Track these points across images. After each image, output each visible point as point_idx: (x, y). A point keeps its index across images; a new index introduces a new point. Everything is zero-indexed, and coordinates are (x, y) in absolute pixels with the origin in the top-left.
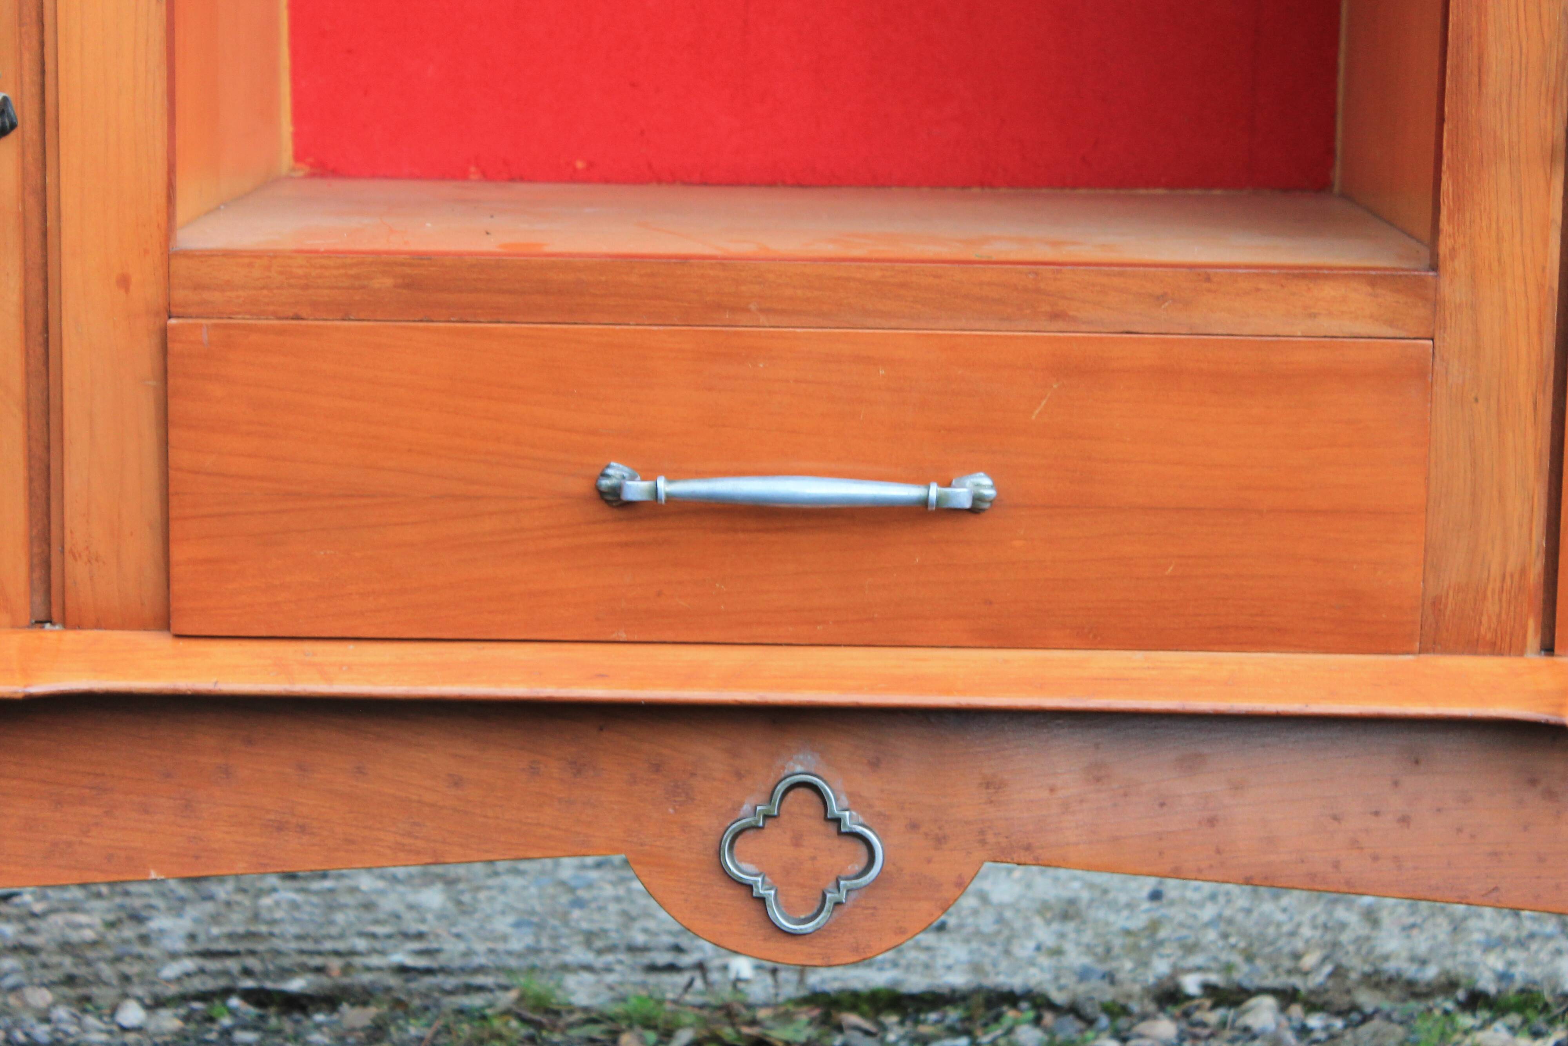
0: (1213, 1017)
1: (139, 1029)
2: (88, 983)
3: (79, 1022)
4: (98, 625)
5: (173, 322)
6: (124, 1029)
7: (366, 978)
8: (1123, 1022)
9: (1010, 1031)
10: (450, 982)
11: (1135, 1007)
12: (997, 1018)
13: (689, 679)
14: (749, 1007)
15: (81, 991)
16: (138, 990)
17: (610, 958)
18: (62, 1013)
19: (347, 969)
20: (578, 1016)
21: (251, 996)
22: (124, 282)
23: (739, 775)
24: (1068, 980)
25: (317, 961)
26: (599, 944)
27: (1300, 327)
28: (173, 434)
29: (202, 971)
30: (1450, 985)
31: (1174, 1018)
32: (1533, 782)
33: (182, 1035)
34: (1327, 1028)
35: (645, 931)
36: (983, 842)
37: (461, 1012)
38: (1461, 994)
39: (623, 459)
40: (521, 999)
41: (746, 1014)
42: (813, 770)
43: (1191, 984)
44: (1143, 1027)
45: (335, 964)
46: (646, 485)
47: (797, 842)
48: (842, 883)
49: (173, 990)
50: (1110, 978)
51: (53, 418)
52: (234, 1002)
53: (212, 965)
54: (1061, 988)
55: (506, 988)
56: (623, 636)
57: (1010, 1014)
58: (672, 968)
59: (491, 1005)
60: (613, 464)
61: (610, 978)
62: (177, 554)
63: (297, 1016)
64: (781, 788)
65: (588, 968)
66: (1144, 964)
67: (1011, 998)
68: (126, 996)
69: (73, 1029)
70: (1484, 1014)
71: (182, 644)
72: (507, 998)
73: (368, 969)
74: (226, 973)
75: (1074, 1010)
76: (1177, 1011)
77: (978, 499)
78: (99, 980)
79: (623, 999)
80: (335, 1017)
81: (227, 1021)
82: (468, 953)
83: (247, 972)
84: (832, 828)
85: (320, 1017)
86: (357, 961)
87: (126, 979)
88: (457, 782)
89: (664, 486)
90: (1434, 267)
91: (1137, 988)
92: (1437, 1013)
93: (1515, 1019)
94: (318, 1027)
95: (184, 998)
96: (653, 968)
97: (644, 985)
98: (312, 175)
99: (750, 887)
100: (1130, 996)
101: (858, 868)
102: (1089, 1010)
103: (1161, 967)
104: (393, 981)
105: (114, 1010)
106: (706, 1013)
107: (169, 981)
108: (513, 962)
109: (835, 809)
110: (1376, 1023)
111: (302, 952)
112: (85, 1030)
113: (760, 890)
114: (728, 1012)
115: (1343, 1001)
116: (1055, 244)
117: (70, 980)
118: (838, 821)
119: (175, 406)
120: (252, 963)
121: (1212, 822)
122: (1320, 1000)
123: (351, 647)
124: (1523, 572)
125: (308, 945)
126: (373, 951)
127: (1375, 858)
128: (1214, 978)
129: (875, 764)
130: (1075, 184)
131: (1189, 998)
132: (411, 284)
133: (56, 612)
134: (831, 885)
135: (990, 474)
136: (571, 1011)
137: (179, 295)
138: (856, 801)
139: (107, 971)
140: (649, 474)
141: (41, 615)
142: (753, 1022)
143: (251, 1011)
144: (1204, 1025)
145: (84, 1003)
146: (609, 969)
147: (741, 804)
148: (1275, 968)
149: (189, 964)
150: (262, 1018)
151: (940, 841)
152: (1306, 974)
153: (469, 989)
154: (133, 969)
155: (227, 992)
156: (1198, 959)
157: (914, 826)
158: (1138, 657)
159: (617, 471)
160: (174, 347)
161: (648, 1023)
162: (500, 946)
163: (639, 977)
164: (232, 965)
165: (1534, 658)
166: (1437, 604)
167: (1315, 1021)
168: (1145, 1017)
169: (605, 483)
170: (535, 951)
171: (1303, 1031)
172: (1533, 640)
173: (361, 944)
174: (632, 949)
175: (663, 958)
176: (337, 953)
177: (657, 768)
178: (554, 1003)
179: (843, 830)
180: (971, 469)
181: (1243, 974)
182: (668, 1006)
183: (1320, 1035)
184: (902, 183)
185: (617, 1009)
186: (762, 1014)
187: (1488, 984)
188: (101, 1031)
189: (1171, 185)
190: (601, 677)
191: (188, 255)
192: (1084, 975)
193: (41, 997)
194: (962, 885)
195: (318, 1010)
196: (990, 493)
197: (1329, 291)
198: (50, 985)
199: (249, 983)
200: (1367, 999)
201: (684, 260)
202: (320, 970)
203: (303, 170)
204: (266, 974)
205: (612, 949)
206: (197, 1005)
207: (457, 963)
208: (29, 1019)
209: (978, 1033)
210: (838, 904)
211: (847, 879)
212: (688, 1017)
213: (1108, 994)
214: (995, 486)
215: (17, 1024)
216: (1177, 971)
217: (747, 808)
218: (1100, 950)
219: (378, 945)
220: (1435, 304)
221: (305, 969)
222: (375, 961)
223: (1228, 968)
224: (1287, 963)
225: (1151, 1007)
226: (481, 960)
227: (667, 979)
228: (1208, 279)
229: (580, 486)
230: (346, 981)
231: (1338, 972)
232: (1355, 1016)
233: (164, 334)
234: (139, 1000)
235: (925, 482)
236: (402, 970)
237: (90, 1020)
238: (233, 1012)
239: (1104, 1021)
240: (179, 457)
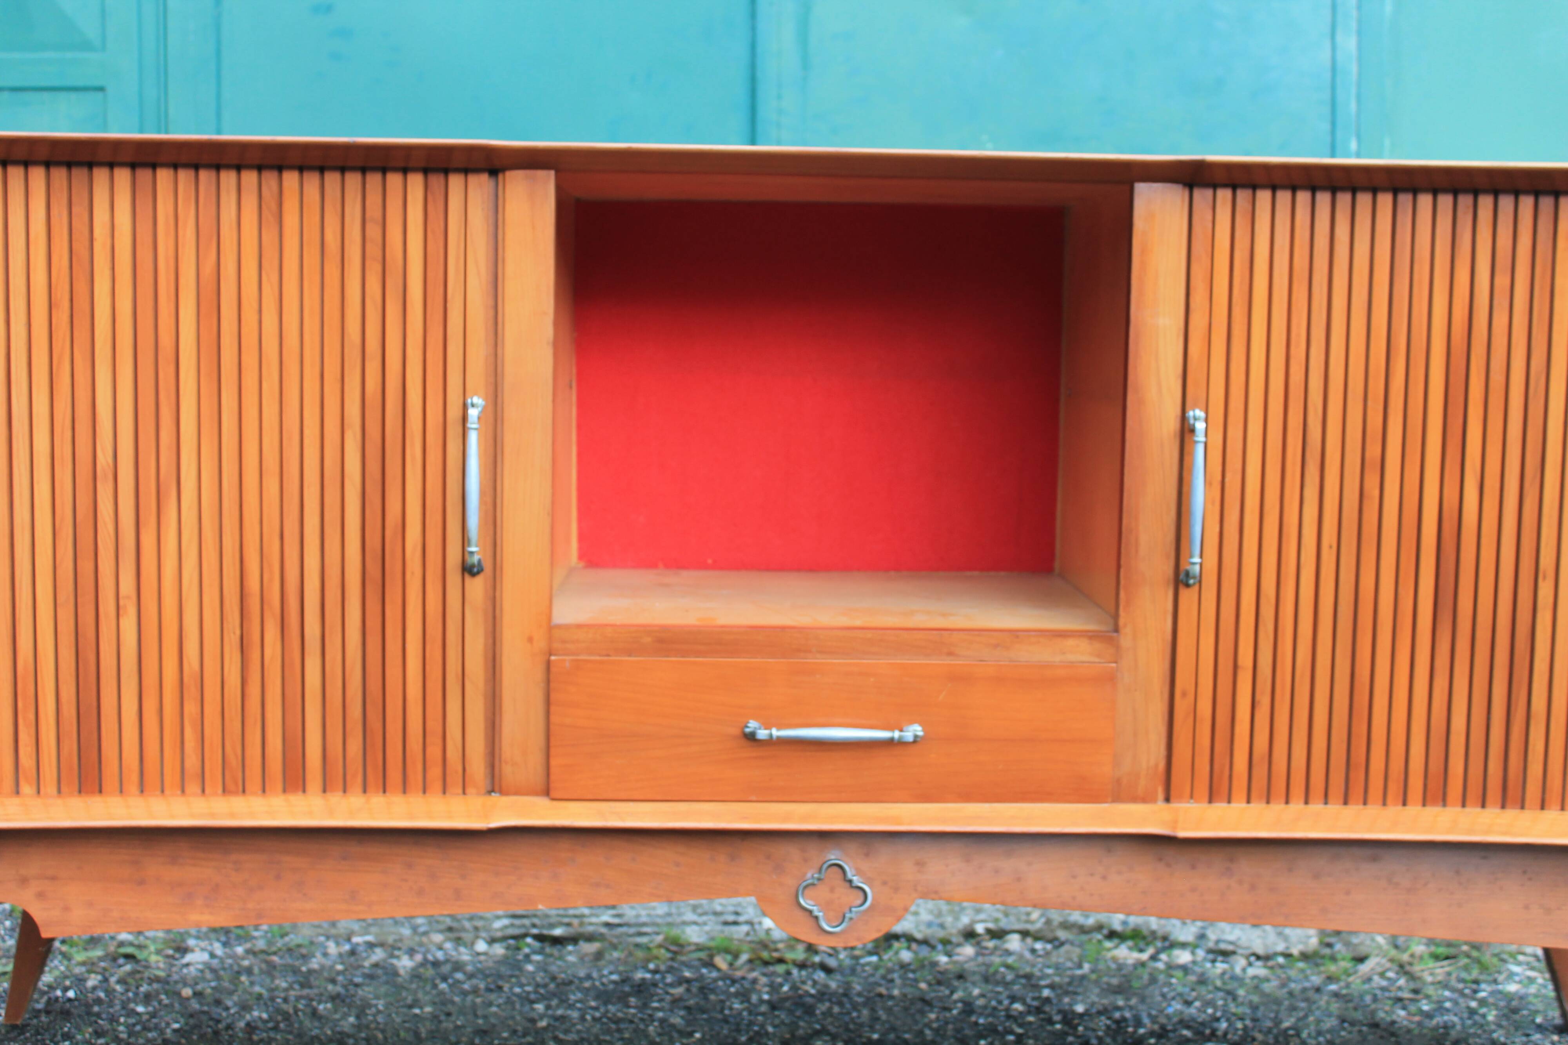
0: (991, 944)
1: (485, 954)
2: (457, 930)
3: (456, 949)
4: (517, 793)
5: (553, 658)
6: (478, 954)
7: (591, 929)
8: (949, 947)
9: (897, 953)
10: (632, 930)
11: (954, 940)
12: (890, 947)
13: (787, 818)
14: (774, 942)
15: (455, 935)
16: (483, 934)
17: (705, 918)
18: (448, 945)
19: (582, 924)
20: (693, 948)
21: (540, 938)
22: (530, 640)
23: (806, 860)
24: (922, 928)
25: (566, 920)
26: (699, 911)
27: (1058, 659)
28: (553, 709)
29: (512, 925)
30: (1099, 927)
31: (973, 945)
32: (1160, 860)
33: (506, 957)
34: (1044, 949)
35: (721, 905)
36: (916, 890)
37: (637, 945)
38: (1105, 932)
39: (756, 718)
40: (666, 939)
41: (772, 946)
42: (839, 858)
43: (980, 928)
44: (959, 950)
45: (575, 922)
46: (767, 732)
47: (832, 890)
48: (853, 909)
49: (499, 934)
50: (942, 926)
51: (497, 701)
52: (529, 940)
53: (517, 922)
54: (920, 931)
55: (657, 933)
56: (754, 798)
57: (896, 945)
58: (735, 923)
59: (651, 941)
60: (751, 721)
61: (707, 928)
62: (553, 762)
63: (559, 947)
64: (825, 866)
65: (695, 923)
66: (957, 919)
67: (896, 937)
68: (477, 937)
69: (454, 953)
70: (1116, 941)
71: (555, 803)
72: (659, 939)
73: (591, 924)
74: (523, 926)
75: (925, 942)
76: (973, 941)
77: (916, 736)
78: (464, 929)
79: (712, 939)
80: (577, 947)
81: (527, 950)
82: (638, 916)
83: (534, 926)
84: (847, 885)
85: (570, 948)
86: (586, 920)
87: (476, 929)
88: (677, 865)
89: (775, 733)
90: (1116, 630)
91: (954, 931)
92: (1094, 941)
93: (1130, 943)
94: (570, 953)
95: (504, 939)
96: (726, 923)
97: (722, 932)
98: (586, 567)
99: (810, 912)
100: (951, 935)
101: (859, 902)
102: (933, 942)
103: (965, 920)
104: (603, 930)
105: (473, 944)
106: (753, 945)
107: (497, 930)
108: (659, 921)
109: (849, 875)
110: (1066, 947)
111: (558, 915)
112: (460, 954)
113: (816, 913)
114: (764, 945)
115: (1050, 935)
116: (944, 615)
117: (450, 929)
118: (850, 881)
119: (553, 696)
120: (536, 921)
121: (1019, 879)
122: (1039, 935)
123: (631, 804)
124: (1157, 766)
125: (561, 912)
126: (592, 915)
127: (1092, 895)
128: (991, 926)
129: (867, 855)
130: (938, 569)
131: (979, 935)
132: (661, 641)
133: (497, 788)
134: (847, 910)
135: (921, 724)
136: (689, 944)
137: (556, 645)
138: (859, 872)
139: (467, 925)
140: (768, 727)
141: (489, 788)
142: (776, 950)
143: (537, 945)
144: (986, 948)
145: (458, 941)
146: (705, 924)
147: (805, 874)
148: (1019, 920)
149: (506, 922)
150: (543, 948)
151: (896, 889)
152: (1032, 922)
153: (641, 934)
154: (479, 924)
155: (525, 935)
156: (982, 916)
157: (885, 883)
158: (986, 807)
159: (753, 725)
160: (553, 670)
161: (727, 951)
162: (653, 912)
163: (719, 927)
164: (526, 922)
165: (1161, 804)
166: (1118, 781)
167: (1038, 946)
168: (959, 945)
169: (747, 730)
170: (669, 914)
171: (1033, 951)
172: (1161, 795)
173: (586, 911)
174: (716, 914)
175: (731, 918)
176: (575, 916)
177: (768, 857)
178: (681, 941)
179: (854, 885)
180: (912, 722)
181: (1004, 924)
182: (736, 942)
183: (1041, 953)
184: (859, 569)
185: (712, 944)
186: (781, 946)
187: (1118, 927)
188: (467, 955)
189: (982, 569)
190: (745, 818)
191: (559, 627)
192: (929, 925)
193: (438, 938)
194: (906, 910)
195: (569, 944)
196: (921, 733)
197: (1071, 642)
198: (441, 931)
199: (535, 931)
200: (1062, 935)
201: (783, 628)
202: (568, 925)
203: (581, 564)
204: (543, 927)
205: (705, 914)
206: (511, 942)
207: (633, 921)
208: (433, 948)
209: (882, 953)
210: (851, 919)
211: (856, 907)
212: (745, 947)
213: (941, 934)
214: (923, 730)
215: (428, 951)
216: (974, 922)
217: (809, 875)
218: (936, 912)
219: (594, 911)
220: (1118, 647)
221: (561, 924)
222: (594, 920)
223: (996, 920)
224: (1024, 918)
225: (961, 939)
226: (644, 919)
227: (734, 928)
228: (1017, 637)
229: (735, 731)
230: (581, 930)
231: (1048, 922)
232: (1056, 943)
233: (548, 663)
234: (484, 939)
235: (891, 729)
236: (607, 925)
237: (462, 949)
238: (529, 945)
239: (940, 947)
240: (554, 719)
